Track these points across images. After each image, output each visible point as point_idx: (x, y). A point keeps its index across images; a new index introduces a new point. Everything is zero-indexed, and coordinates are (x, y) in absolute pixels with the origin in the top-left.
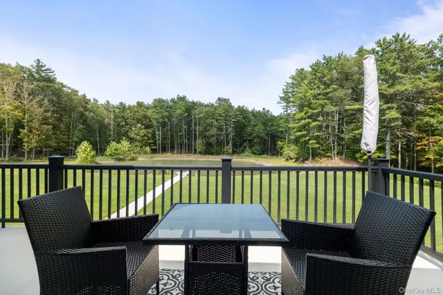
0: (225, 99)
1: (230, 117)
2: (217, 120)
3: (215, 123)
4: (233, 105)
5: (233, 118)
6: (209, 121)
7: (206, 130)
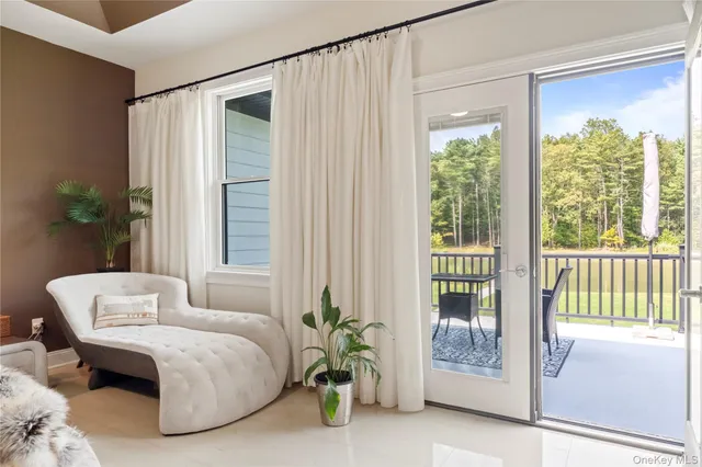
0: (605, 122)
1: (617, 160)
2: (584, 171)
3: (578, 178)
4: (625, 132)
5: (626, 163)
6: (563, 176)
7: (554, 196)
